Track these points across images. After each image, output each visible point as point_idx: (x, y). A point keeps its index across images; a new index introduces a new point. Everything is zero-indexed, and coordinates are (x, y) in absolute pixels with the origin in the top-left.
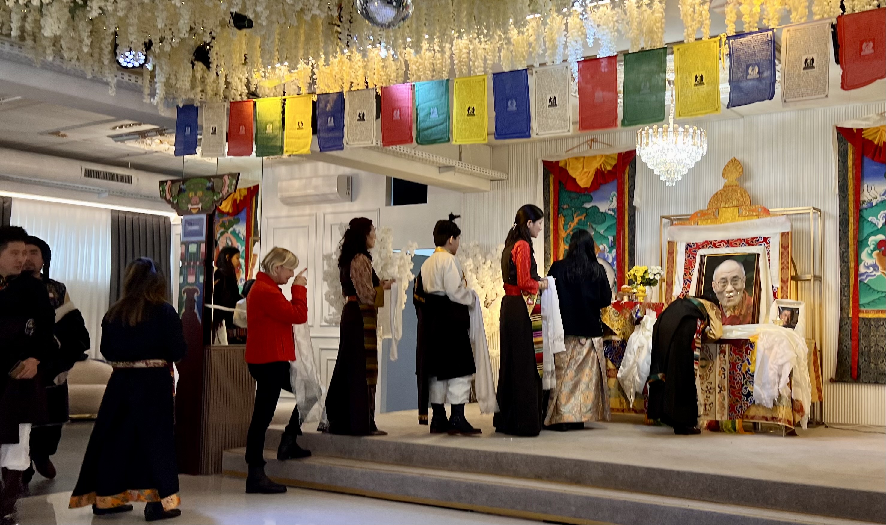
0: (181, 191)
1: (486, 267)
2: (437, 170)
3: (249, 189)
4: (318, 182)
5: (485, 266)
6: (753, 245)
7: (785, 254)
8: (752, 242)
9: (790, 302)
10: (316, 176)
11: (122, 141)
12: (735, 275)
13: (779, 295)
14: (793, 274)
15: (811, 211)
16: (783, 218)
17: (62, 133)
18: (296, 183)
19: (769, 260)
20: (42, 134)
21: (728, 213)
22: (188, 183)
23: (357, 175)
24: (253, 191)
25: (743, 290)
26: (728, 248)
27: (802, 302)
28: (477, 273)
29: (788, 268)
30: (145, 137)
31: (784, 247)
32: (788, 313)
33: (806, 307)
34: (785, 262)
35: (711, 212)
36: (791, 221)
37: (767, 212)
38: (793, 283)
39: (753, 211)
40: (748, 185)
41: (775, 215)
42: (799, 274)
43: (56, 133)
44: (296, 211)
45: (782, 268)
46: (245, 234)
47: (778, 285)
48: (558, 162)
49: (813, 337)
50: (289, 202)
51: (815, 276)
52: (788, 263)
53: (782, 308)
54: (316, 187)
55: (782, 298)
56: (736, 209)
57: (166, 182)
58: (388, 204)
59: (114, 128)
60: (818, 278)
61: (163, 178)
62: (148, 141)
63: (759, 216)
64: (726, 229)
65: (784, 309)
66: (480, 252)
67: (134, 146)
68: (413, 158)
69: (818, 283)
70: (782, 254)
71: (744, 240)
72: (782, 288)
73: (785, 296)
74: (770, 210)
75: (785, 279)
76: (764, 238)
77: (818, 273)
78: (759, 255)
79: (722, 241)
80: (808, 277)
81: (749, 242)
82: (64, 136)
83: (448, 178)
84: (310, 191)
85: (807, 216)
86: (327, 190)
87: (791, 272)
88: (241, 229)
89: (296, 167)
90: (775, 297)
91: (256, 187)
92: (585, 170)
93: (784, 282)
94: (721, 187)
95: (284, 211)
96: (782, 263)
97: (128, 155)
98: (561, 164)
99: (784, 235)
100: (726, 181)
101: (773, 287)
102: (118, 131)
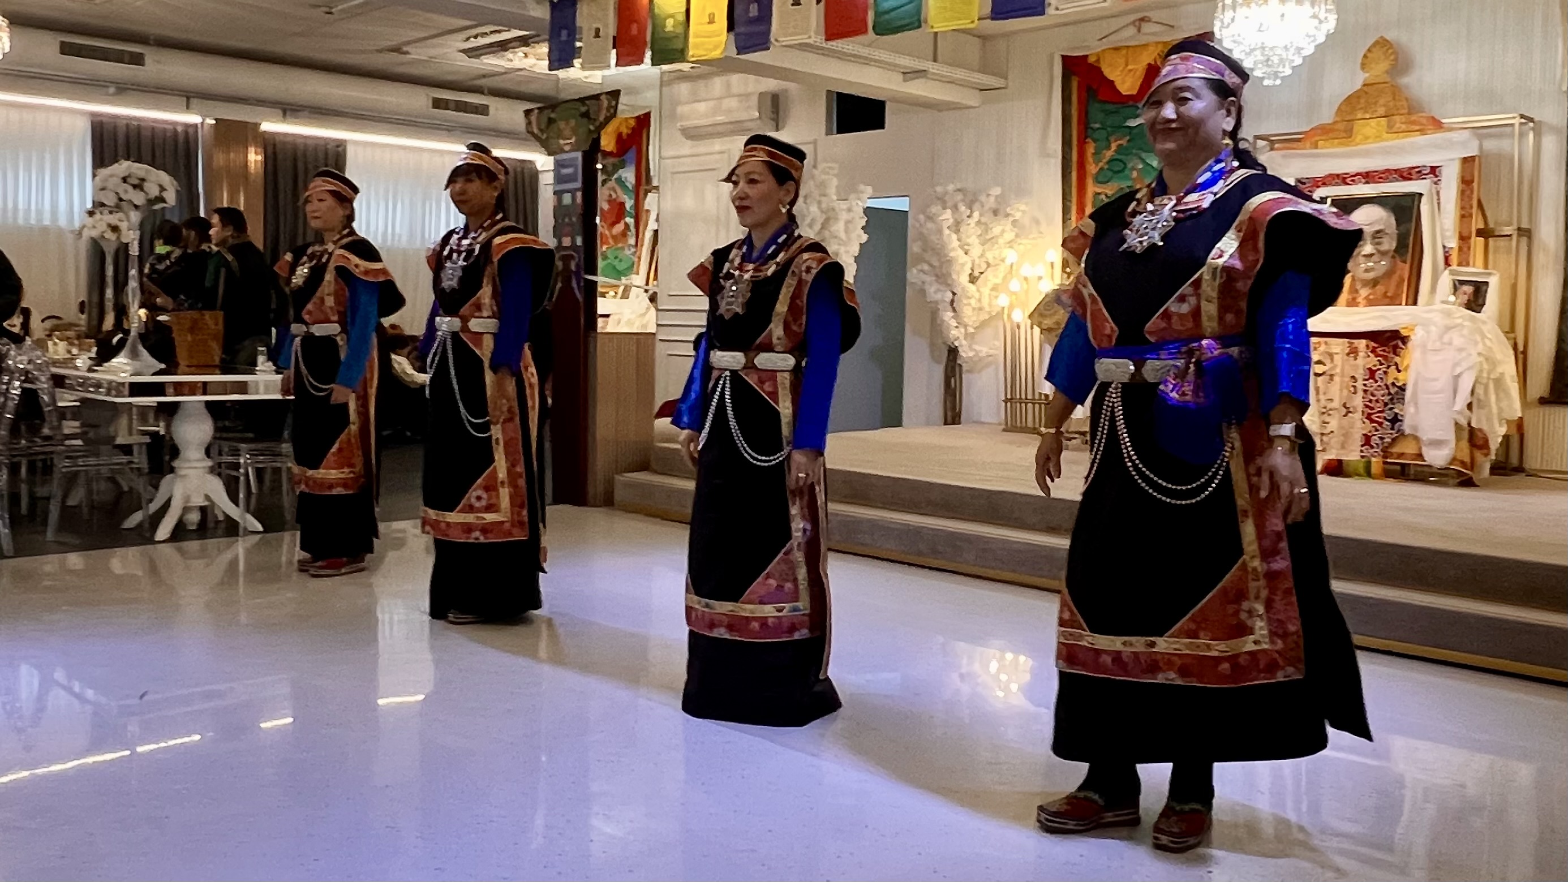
0: (551, 121)
1: (972, 221)
2: (901, 76)
3: (638, 118)
4: (732, 103)
5: (970, 221)
6: (1410, 179)
7: (1468, 192)
8: (1410, 174)
9: (1474, 271)
10: (730, 95)
11: (478, 57)
12: (1377, 228)
13: (1454, 258)
14: (1481, 226)
15: (1517, 121)
16: (1466, 134)
17: (405, 49)
18: (702, 107)
19: (1439, 204)
20: (380, 51)
21: (1369, 127)
22: (558, 109)
23: (786, 91)
24: (643, 121)
25: (1392, 253)
26: (1367, 185)
27: (1494, 272)
28: (957, 231)
29: (1471, 215)
30: (506, 50)
31: (1466, 182)
32: (1469, 289)
33: (1501, 278)
34: (1468, 206)
35: (1341, 126)
36: (1481, 138)
37: (1437, 125)
38: (1481, 240)
39: (1414, 123)
40: (1404, 80)
41: (1451, 129)
42: (1491, 225)
43: (397, 50)
44: (702, 147)
45: (1463, 216)
46: (634, 182)
47: (1453, 244)
48: (1086, 57)
49: (1512, 329)
50: (692, 134)
51: (1519, 229)
52: (1471, 207)
53: (1459, 281)
54: (730, 111)
55: (1460, 265)
56: (1383, 121)
57: (531, 110)
58: (829, 132)
59: (468, 39)
60: (1526, 233)
61: (529, 106)
62: (509, 55)
63: (1422, 132)
64: (1367, 154)
65: (1463, 283)
66: (963, 200)
67: (492, 62)
68: (866, 61)
69: (1524, 240)
70: (1462, 193)
71: (1395, 170)
72: (1460, 249)
73: (1464, 263)
74: (1444, 121)
75: (1465, 234)
76: (1432, 167)
77: (1525, 225)
78: (1421, 195)
79: (1357, 174)
80: (1507, 230)
81: (1405, 175)
82: (407, 53)
83: (917, 89)
84: (720, 118)
85: (1508, 129)
86: (743, 116)
87: (1477, 223)
88: (629, 175)
89: (701, 84)
90: (1447, 263)
91: (648, 115)
92: (1130, 67)
93: (1464, 238)
94: (1359, 87)
95: (687, 147)
96: (1463, 208)
97: (484, 76)
98: (1092, 60)
99: (1467, 161)
100: (1367, 75)
101: (1444, 247)
102: (473, 43)
